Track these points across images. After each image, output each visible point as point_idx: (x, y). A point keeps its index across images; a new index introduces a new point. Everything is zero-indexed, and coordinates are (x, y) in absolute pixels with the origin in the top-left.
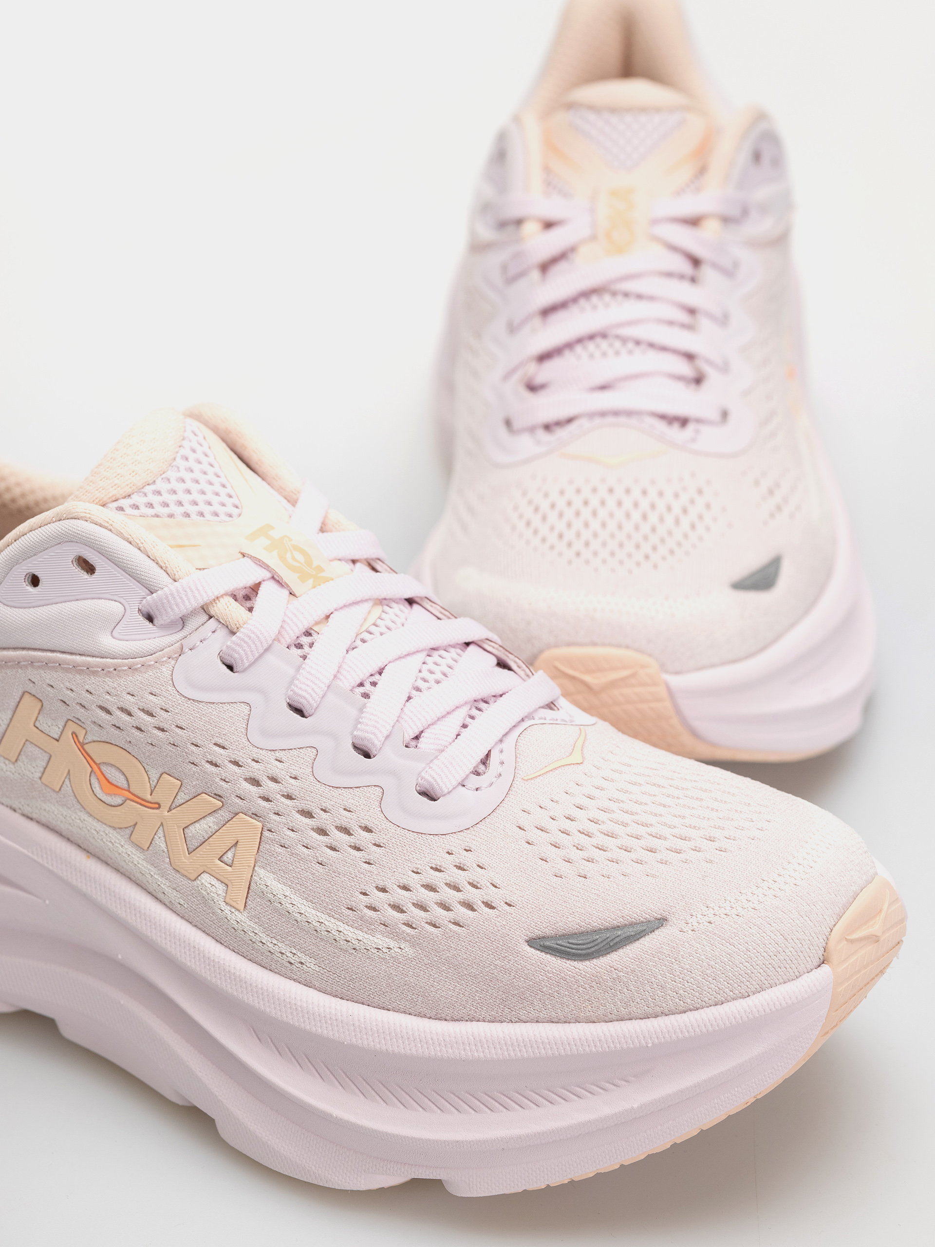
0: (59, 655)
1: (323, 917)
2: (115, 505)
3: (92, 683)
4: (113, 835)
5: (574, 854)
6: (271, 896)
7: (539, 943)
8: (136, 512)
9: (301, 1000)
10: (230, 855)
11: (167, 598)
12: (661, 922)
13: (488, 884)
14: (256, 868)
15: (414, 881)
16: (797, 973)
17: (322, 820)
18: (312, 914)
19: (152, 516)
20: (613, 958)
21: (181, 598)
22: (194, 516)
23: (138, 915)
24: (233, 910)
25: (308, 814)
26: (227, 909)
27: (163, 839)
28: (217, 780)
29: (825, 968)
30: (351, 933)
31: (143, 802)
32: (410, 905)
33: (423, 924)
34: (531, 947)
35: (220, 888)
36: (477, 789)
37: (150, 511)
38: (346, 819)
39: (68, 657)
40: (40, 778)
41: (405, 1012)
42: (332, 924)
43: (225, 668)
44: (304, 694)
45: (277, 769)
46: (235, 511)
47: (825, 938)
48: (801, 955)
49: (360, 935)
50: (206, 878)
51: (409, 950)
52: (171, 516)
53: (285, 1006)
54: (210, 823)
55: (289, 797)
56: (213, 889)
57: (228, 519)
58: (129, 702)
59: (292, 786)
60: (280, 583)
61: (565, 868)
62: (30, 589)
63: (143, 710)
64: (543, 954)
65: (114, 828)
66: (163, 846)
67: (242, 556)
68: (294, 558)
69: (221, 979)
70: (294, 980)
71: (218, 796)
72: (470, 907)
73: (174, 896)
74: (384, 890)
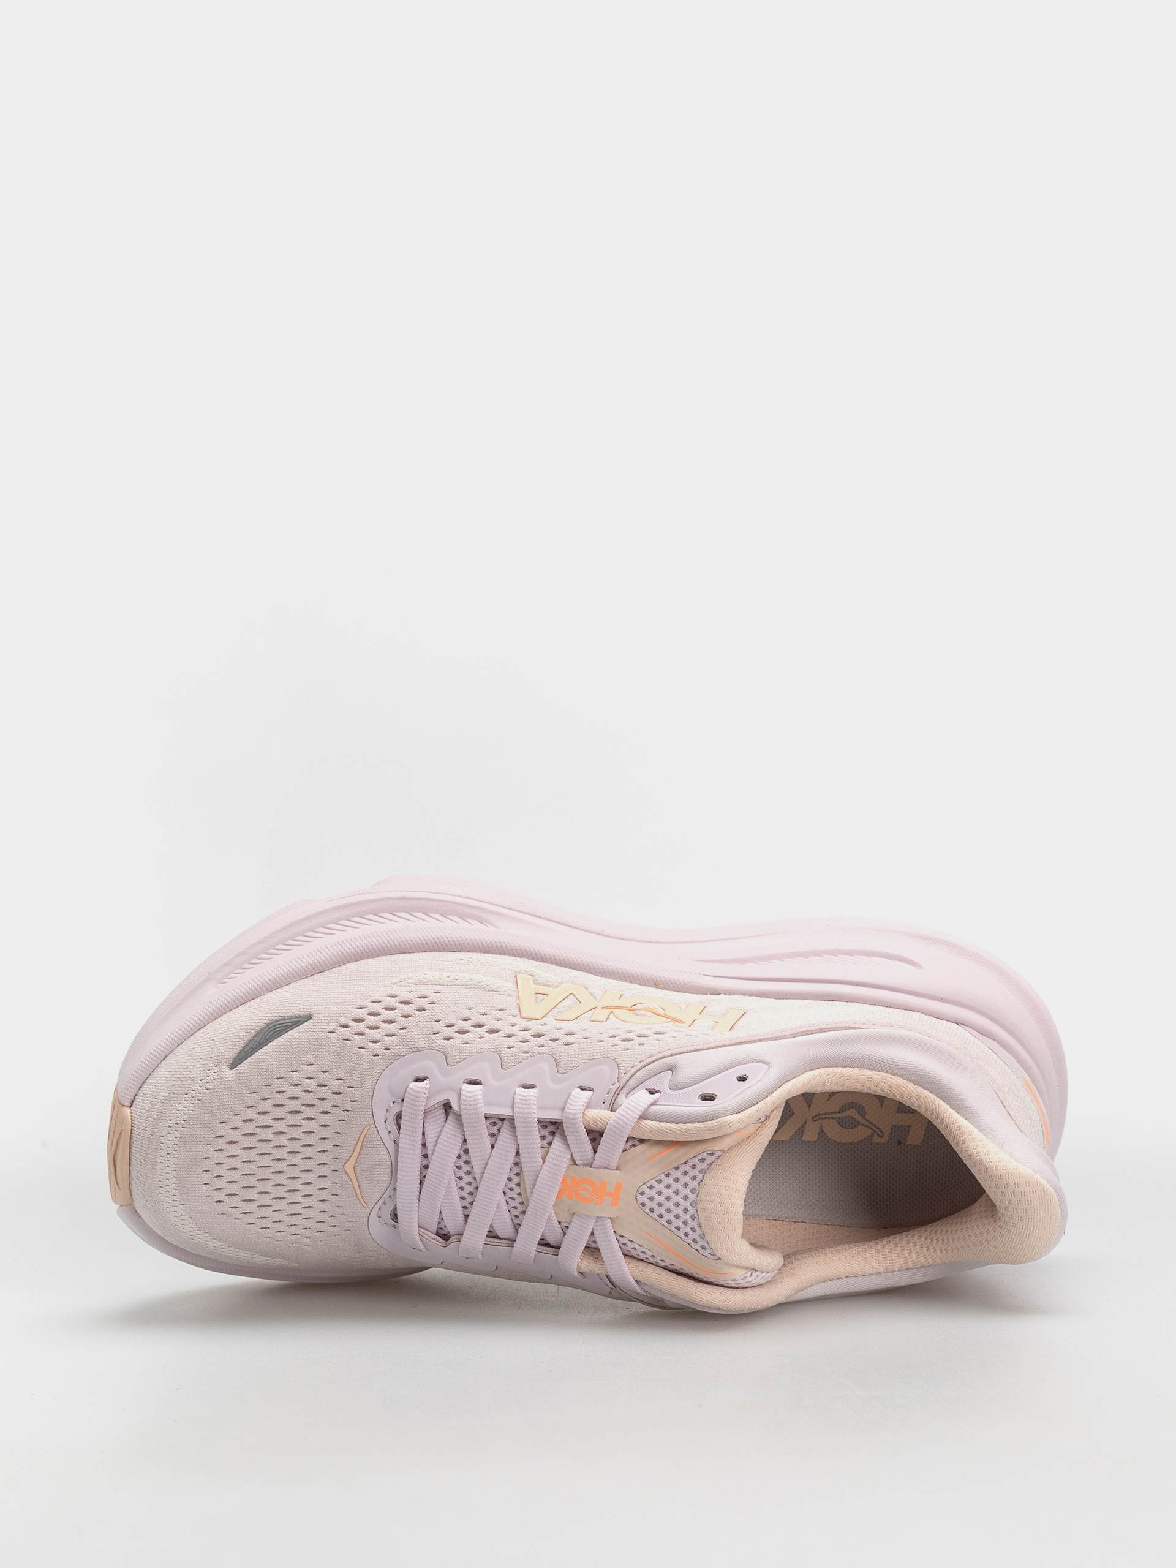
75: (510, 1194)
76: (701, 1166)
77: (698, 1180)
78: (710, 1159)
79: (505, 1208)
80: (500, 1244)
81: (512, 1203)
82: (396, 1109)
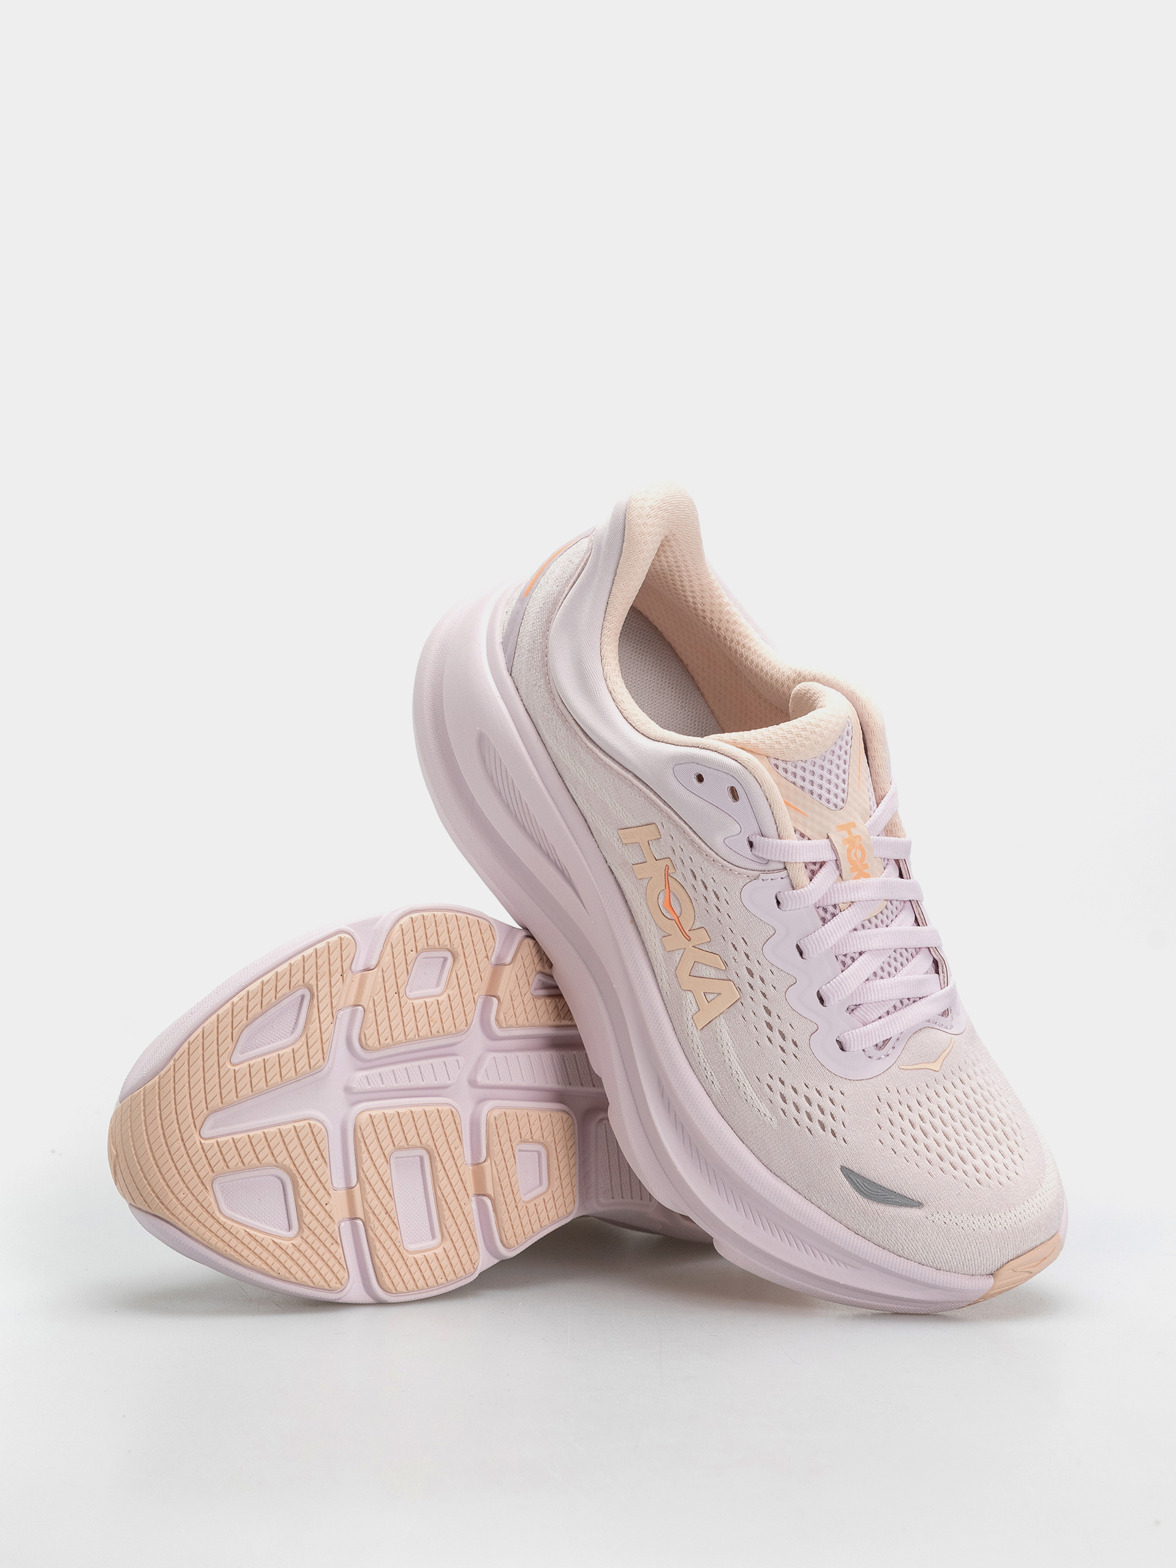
0: (687, 828)
1: (740, 1071)
2: (775, 762)
3: (697, 857)
4: (654, 928)
5: (897, 1133)
6: (719, 1038)
7: (847, 1172)
8: (784, 774)
9: (700, 1102)
10: (711, 997)
11: (768, 845)
12: (919, 1205)
13: (841, 1122)
14: (721, 1016)
15: (801, 1089)
16: (974, 1273)
17: (774, 1021)
18: (736, 1066)
19: (792, 782)
20: (881, 1208)
21: (776, 851)
22: (815, 796)
23: (639, 979)
24: (694, 1025)
25: (769, 1013)
26: (691, 1022)
27: (680, 956)
28: (731, 957)
29: (991, 1280)
30: (749, 1090)
31: (682, 930)
32: (792, 1102)
33: (792, 1117)
34: (842, 1171)
35: (694, 1008)
36: (870, 1057)
37: (792, 778)
38: (787, 1030)
39: (692, 834)
40: (633, 865)
41: (751, 1151)
42: (742, 1078)
43: (775, 901)
44: (810, 947)
45: (768, 976)
46: (840, 804)
47: (1002, 1264)
48: (982, 1266)
49: (754, 1096)
50: (690, 995)
51: (775, 1124)
52: (802, 788)
53: (689, 1098)
54: (713, 973)
55: (764, 995)
56: (690, 1006)
57: (834, 808)
58: (709, 883)
59: (770, 991)
60: (838, 867)
61: (888, 1140)
62: (695, 781)
63: (715, 893)
64: (845, 1179)
65: (657, 925)
66: (678, 959)
67: (827, 837)
68: (855, 855)
69: (663, 1053)
70: (703, 1086)
71: (725, 963)
72: (823, 1128)
73: (665, 987)
74: (783, 1083)
75: (886, 921)
76: (791, 768)
77: (803, 764)
78: (781, 765)
79: (897, 920)
80: (921, 914)
81: (891, 917)
82: (877, 1053)
